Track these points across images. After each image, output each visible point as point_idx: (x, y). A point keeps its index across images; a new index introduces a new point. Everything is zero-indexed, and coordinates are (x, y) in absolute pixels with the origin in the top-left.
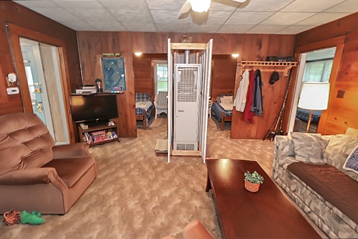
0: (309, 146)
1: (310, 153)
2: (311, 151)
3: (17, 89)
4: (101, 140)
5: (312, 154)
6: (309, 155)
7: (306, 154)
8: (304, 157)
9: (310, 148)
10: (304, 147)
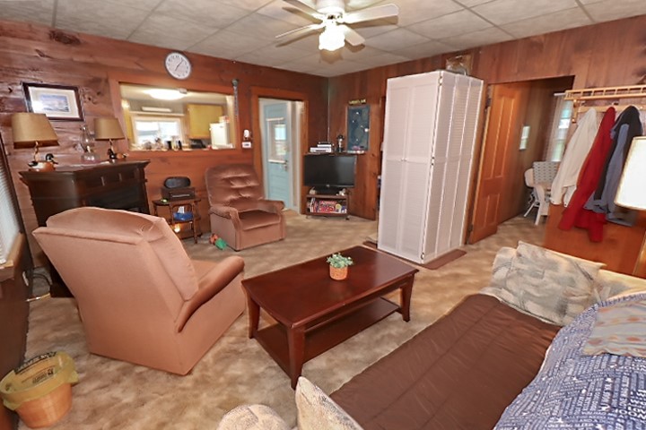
0: (536, 276)
1: (532, 291)
2: (536, 287)
3: (250, 143)
4: (326, 212)
5: (538, 295)
6: (527, 293)
7: (521, 289)
8: (514, 294)
9: (536, 281)
10: (524, 276)
